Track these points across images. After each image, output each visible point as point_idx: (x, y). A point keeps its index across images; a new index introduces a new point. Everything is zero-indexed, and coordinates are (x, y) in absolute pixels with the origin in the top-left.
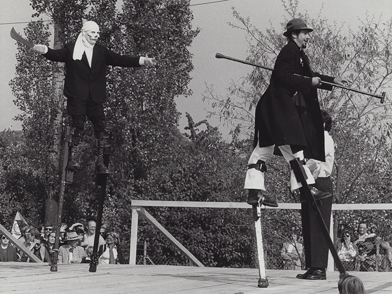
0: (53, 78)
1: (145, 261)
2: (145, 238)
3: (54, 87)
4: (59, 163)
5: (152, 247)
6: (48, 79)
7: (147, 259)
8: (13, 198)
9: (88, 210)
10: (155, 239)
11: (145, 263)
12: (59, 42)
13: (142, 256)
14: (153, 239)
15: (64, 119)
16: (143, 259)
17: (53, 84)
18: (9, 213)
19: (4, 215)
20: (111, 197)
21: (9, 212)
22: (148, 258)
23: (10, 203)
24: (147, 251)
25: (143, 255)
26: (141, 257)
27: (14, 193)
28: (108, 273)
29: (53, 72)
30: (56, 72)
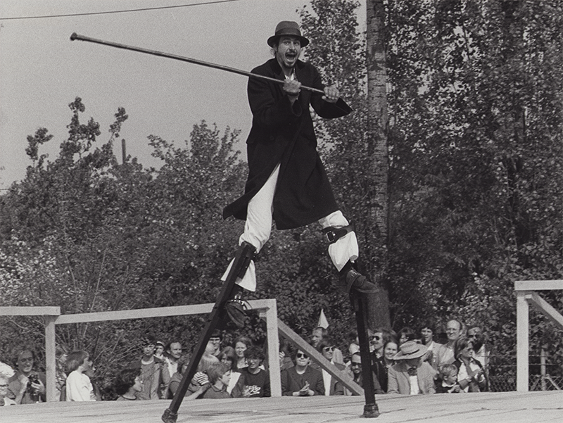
0: (369, 80)
1: (544, 384)
2: (541, 344)
3: (371, 94)
4: (388, 224)
5: (553, 359)
6: (360, 81)
7: (546, 380)
8: (313, 288)
9: (440, 302)
10: (558, 346)
11: (544, 388)
12: (375, 19)
13: (538, 376)
14: (556, 346)
15: (391, 148)
16: (540, 381)
17: (369, 91)
18: (307, 314)
19: (299, 317)
20: (478, 276)
21: (308, 311)
22: (548, 378)
23: (308, 297)
24: (547, 366)
25: (540, 373)
26: (537, 378)
27: (313, 280)
28: (483, 408)
29: (368, 70)
30: (372, 69)
